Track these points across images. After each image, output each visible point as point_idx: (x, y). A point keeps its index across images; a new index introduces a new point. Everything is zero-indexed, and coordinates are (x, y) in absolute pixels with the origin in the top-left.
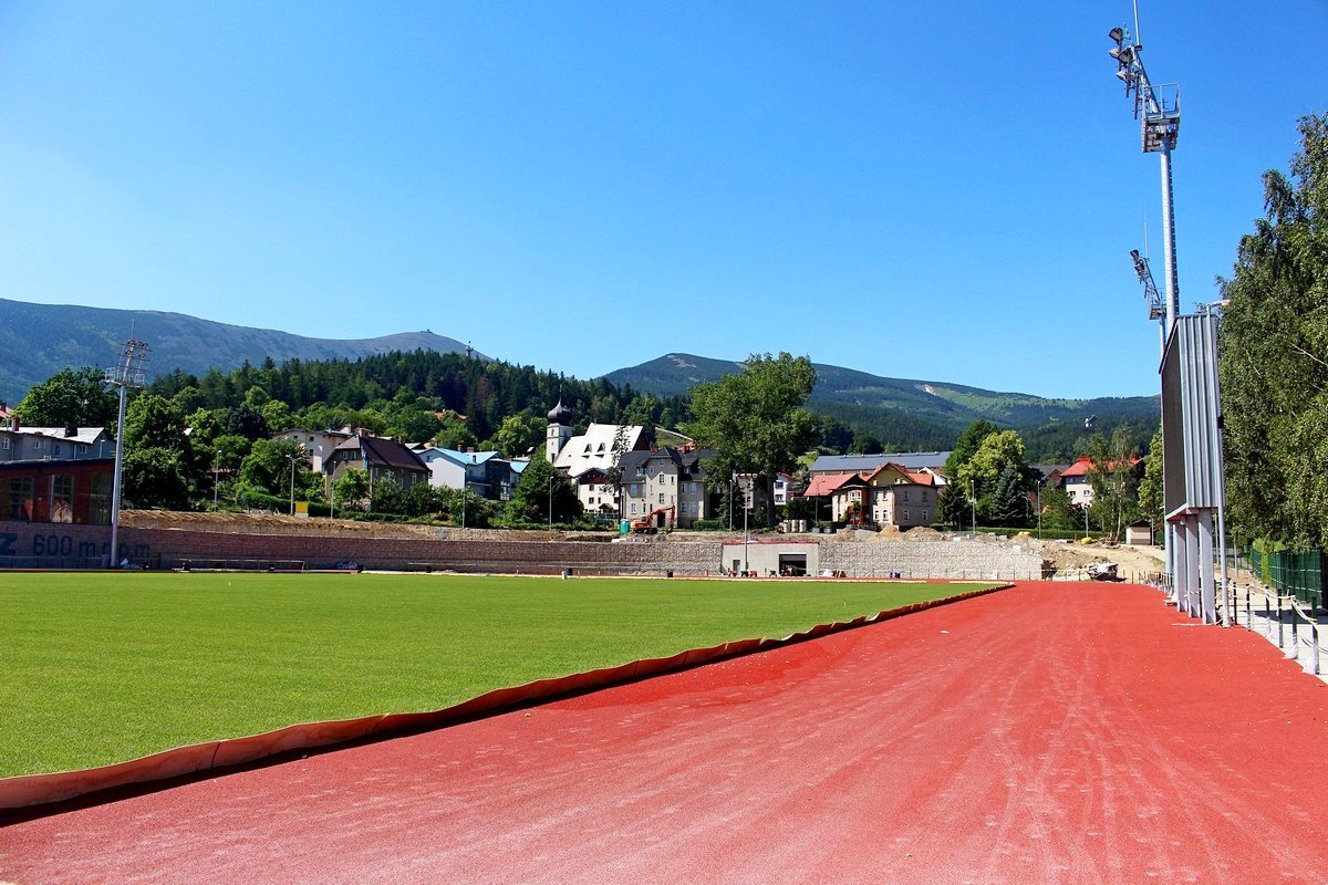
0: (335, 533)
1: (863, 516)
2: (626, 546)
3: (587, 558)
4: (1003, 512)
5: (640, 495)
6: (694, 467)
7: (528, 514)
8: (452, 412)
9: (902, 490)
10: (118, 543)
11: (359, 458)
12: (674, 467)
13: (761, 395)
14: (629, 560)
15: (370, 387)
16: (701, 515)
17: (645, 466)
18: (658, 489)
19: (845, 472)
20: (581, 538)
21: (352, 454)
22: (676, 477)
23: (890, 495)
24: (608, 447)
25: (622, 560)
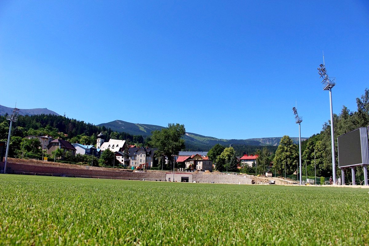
0: (58, 166)
1: (193, 168)
2: (139, 173)
3: (128, 176)
4: (231, 168)
5: (135, 159)
6: (150, 153)
7: (105, 163)
8: (62, 133)
9: (204, 161)
10: (6, 167)
11: (58, 145)
12: (145, 152)
13: (172, 135)
14: (140, 177)
15: (38, 124)
16: (152, 166)
17: (137, 152)
18: (140, 158)
19: (188, 156)
20: (124, 171)
21: (56, 144)
22: (145, 155)
23: (201, 163)
24: (115, 146)
25: (138, 177)
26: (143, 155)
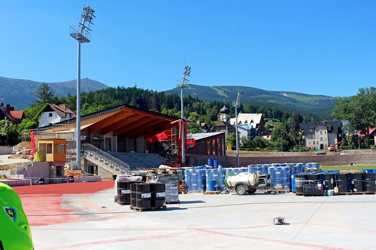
2: (347, 155)
6: (332, 128)
12: (326, 128)
17: (314, 128)
18: (320, 136)
22: (327, 131)
24: (249, 122)
25: (346, 160)
26: (323, 131)
